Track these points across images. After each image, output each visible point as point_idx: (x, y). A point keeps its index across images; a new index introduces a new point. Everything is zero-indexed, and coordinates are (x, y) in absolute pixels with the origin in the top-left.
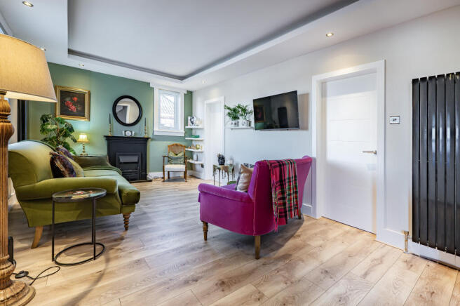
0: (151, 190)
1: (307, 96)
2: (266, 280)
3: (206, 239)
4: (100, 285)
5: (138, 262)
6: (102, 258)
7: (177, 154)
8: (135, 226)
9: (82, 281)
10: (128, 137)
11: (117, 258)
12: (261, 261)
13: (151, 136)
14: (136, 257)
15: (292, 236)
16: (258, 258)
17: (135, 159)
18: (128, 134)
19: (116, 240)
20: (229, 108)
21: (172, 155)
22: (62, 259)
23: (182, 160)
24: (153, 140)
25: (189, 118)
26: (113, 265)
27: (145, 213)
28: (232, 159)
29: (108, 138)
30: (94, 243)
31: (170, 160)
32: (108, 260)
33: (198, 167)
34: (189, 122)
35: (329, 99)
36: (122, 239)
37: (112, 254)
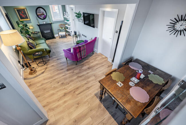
0: (56, 42)
1: (98, 15)
2: (76, 70)
3: (67, 60)
4: (47, 70)
5: (53, 65)
6: (46, 65)
7: (62, 28)
8: (52, 57)
9: (43, 69)
10: (45, 24)
11: (49, 65)
12: (77, 65)
13: (52, 22)
14: (52, 64)
15: (87, 59)
16: (76, 65)
17: (49, 31)
18: (44, 23)
19: (48, 60)
20: (76, 13)
21: (61, 29)
22: (39, 65)
23: (64, 30)
24: (53, 23)
25: (64, 12)
26: (48, 66)
27: (54, 52)
28: (79, 33)
29: (38, 25)
30: (43, 61)
31: (61, 31)
32: (47, 65)
33: (71, 32)
34: (65, 14)
35: (105, 17)
36: (49, 60)
37: (48, 64)
